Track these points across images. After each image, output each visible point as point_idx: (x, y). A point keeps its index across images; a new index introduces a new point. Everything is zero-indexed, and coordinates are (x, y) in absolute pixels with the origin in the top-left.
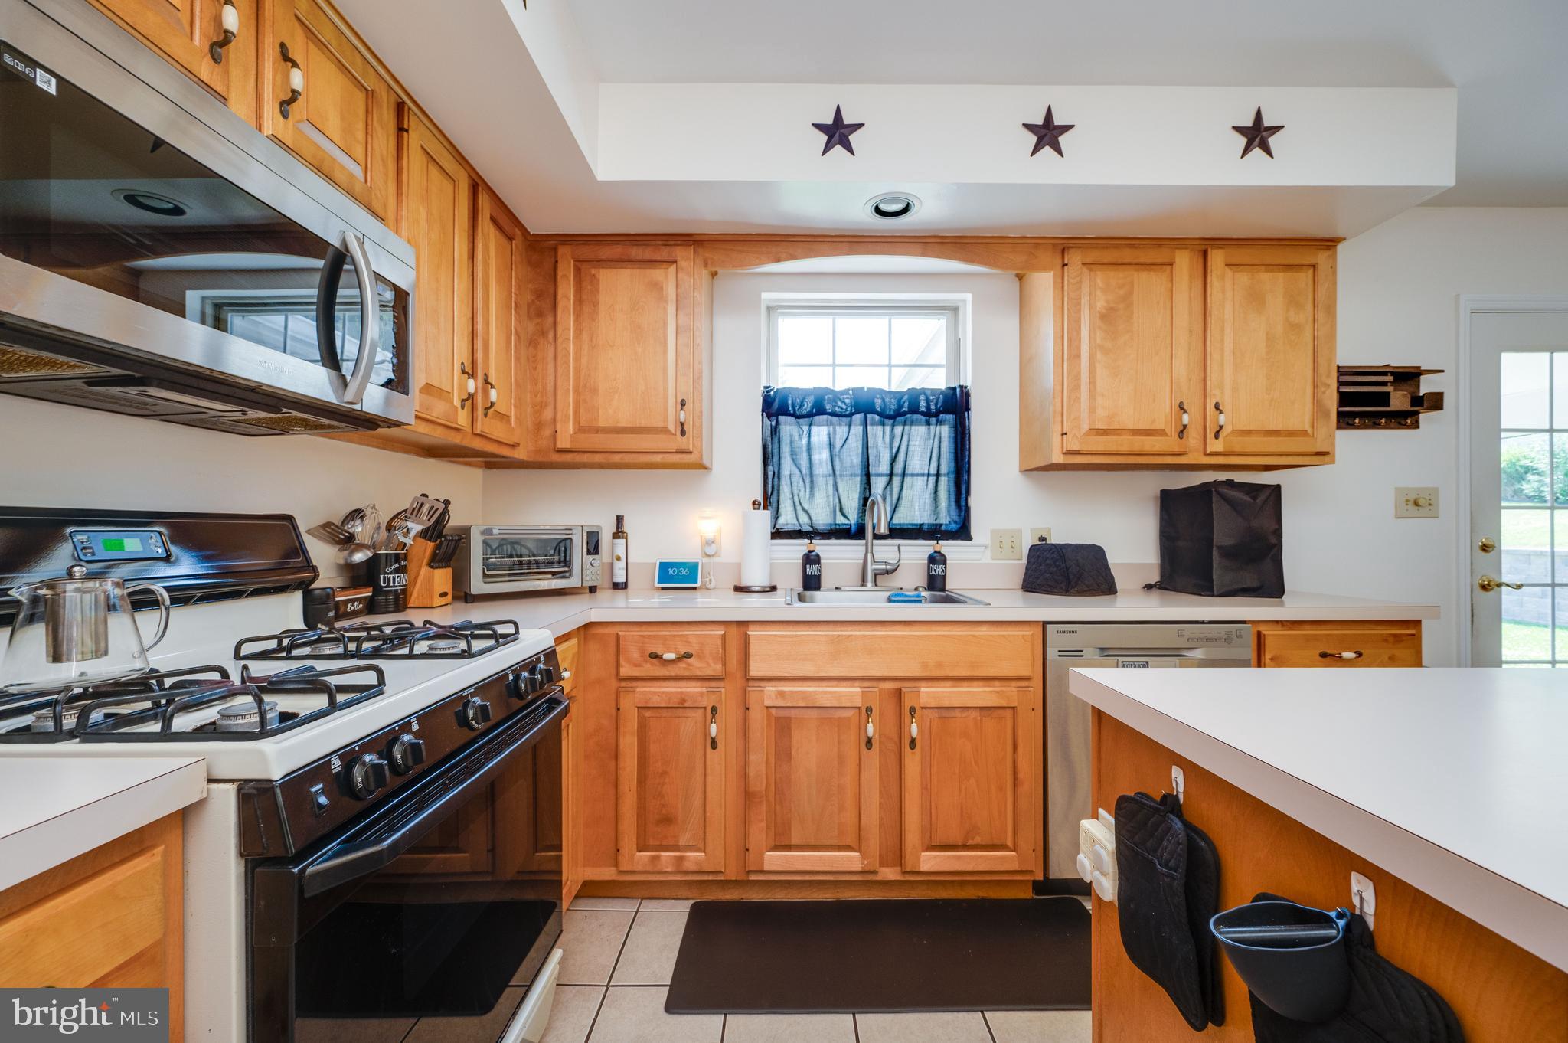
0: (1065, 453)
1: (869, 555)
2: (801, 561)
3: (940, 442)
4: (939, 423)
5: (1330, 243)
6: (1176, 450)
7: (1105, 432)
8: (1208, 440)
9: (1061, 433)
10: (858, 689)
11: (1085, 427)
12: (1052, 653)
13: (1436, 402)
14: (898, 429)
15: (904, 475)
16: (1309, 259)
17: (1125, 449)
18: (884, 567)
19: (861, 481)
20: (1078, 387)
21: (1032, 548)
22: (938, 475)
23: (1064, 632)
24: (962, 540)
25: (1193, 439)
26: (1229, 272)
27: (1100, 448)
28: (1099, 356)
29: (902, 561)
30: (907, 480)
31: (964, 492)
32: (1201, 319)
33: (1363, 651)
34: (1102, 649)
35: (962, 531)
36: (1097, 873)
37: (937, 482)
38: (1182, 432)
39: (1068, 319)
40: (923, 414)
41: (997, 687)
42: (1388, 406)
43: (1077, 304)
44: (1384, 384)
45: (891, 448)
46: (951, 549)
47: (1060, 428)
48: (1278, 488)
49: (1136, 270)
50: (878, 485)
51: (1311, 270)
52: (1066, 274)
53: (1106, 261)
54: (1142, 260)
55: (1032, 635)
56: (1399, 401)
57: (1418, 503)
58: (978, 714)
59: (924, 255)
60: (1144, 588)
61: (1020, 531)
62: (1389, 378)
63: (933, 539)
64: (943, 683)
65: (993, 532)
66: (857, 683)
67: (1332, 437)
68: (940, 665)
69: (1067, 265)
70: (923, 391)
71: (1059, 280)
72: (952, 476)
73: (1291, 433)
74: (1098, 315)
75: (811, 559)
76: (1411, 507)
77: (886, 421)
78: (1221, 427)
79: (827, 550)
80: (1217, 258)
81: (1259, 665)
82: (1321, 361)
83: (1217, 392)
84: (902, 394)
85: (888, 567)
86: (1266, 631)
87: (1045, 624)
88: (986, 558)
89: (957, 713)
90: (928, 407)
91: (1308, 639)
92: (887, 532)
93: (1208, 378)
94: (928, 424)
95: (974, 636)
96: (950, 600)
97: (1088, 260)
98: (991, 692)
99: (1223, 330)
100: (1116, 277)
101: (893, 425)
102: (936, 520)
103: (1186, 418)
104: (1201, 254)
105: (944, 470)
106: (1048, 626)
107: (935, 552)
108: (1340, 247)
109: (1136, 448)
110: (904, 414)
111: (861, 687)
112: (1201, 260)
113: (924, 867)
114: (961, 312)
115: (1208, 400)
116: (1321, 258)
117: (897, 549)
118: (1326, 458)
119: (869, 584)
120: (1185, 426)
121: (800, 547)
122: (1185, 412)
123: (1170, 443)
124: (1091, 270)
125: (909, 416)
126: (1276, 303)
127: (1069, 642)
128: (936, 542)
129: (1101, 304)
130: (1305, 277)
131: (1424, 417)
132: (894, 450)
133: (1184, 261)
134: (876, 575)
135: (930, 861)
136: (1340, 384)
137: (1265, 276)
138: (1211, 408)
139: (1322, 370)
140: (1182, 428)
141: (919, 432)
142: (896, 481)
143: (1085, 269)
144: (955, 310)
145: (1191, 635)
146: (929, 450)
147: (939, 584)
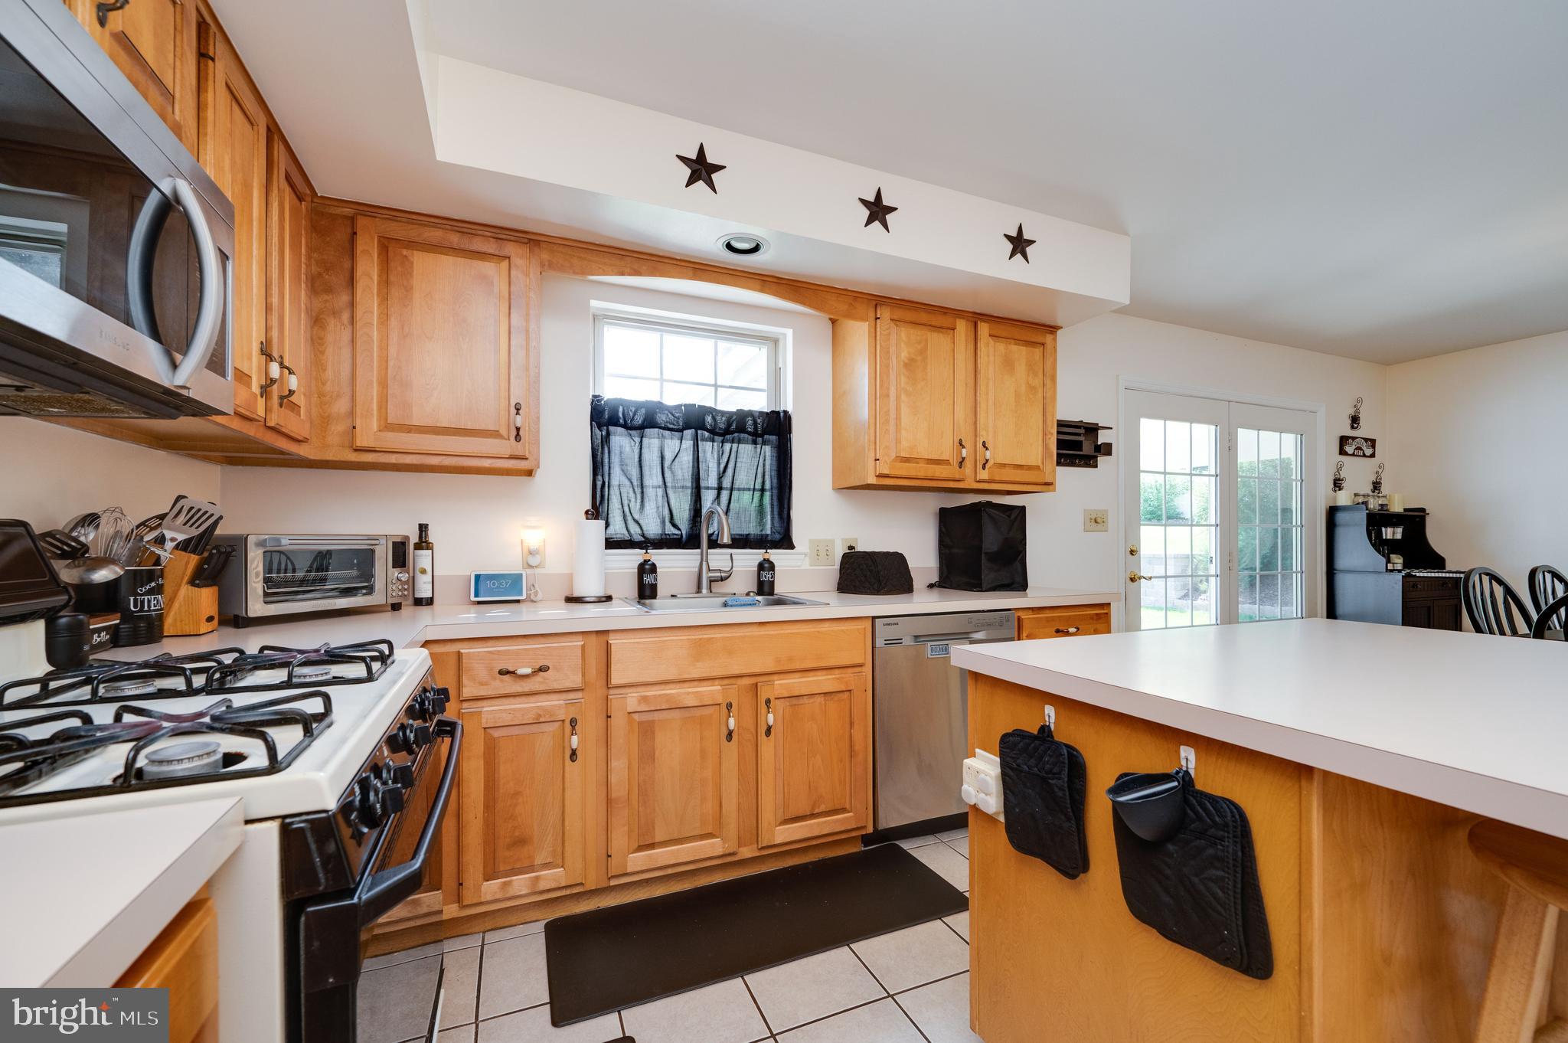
0: (877, 476)
1: (704, 563)
2: (636, 570)
3: (765, 460)
4: (764, 443)
5: (1053, 329)
6: (957, 476)
7: (907, 460)
8: (978, 471)
9: (874, 459)
10: (719, 687)
11: (894, 455)
12: (880, 642)
13: (1107, 449)
14: (727, 446)
15: (732, 489)
16: (1040, 339)
17: (921, 474)
18: (719, 574)
19: (692, 493)
20: (887, 421)
21: (845, 556)
22: (763, 490)
23: (889, 624)
24: (784, 549)
25: (968, 466)
26: (991, 341)
27: (904, 473)
28: (903, 397)
29: (734, 569)
30: (735, 494)
31: (786, 506)
32: (973, 376)
33: (1079, 627)
34: (916, 637)
35: (785, 541)
36: (982, 795)
37: (762, 496)
38: (961, 463)
39: (880, 365)
40: (749, 433)
41: (837, 673)
42: (1082, 451)
43: (886, 352)
44: (1079, 435)
45: (719, 464)
46: (776, 556)
47: (873, 455)
48: (1023, 509)
49: (930, 331)
50: (708, 497)
51: (1042, 348)
52: (878, 326)
53: (907, 319)
54: (933, 323)
55: (865, 628)
56: (1087, 449)
57: (1096, 521)
58: (823, 699)
59: (762, 291)
60: (928, 587)
61: (832, 542)
62: (1082, 431)
63: (763, 549)
64: (792, 675)
65: (812, 542)
66: (717, 682)
67: (1054, 471)
68: (790, 659)
69: (879, 318)
70: (750, 413)
71: (873, 330)
72: (775, 491)
73: (1030, 468)
74: (902, 363)
75: (646, 569)
76: (1093, 524)
77: (716, 438)
78: (987, 461)
79: (663, 559)
80: (984, 329)
81: (1019, 639)
82: (1049, 416)
83: (983, 433)
84: (731, 414)
85: (723, 574)
86: (1024, 616)
87: (874, 618)
88: (805, 564)
89: (805, 700)
90: (756, 428)
91: (1048, 620)
92: (730, 542)
93: (978, 422)
94: (755, 443)
95: (818, 632)
96: (780, 602)
97: (895, 317)
98: (834, 678)
99: (987, 386)
100: (916, 333)
101: (723, 442)
102: (762, 531)
103: (964, 452)
104: (973, 324)
105: (768, 486)
106: (877, 620)
107: (764, 560)
108: (1059, 332)
109: (930, 474)
110: (733, 433)
111: (721, 686)
112: (973, 329)
113: (778, 841)
114: (781, 344)
115: (978, 439)
116: (1049, 338)
117: (729, 558)
118: (1051, 487)
119: (704, 591)
120: (964, 459)
121: (635, 557)
122: (964, 447)
123: (951, 471)
124: (897, 326)
125: (736, 434)
126: (1021, 369)
127: (891, 632)
128: (765, 551)
129: (904, 355)
130: (1038, 351)
131: (1101, 460)
132: (722, 466)
133: (962, 326)
134: (711, 581)
135: (785, 834)
136: (1059, 433)
137: (1014, 348)
138: (980, 445)
139: (1049, 422)
140: (961, 460)
141: (746, 450)
142: (725, 494)
143: (892, 324)
144: (774, 342)
145: (978, 622)
146: (755, 467)
147: (766, 589)
